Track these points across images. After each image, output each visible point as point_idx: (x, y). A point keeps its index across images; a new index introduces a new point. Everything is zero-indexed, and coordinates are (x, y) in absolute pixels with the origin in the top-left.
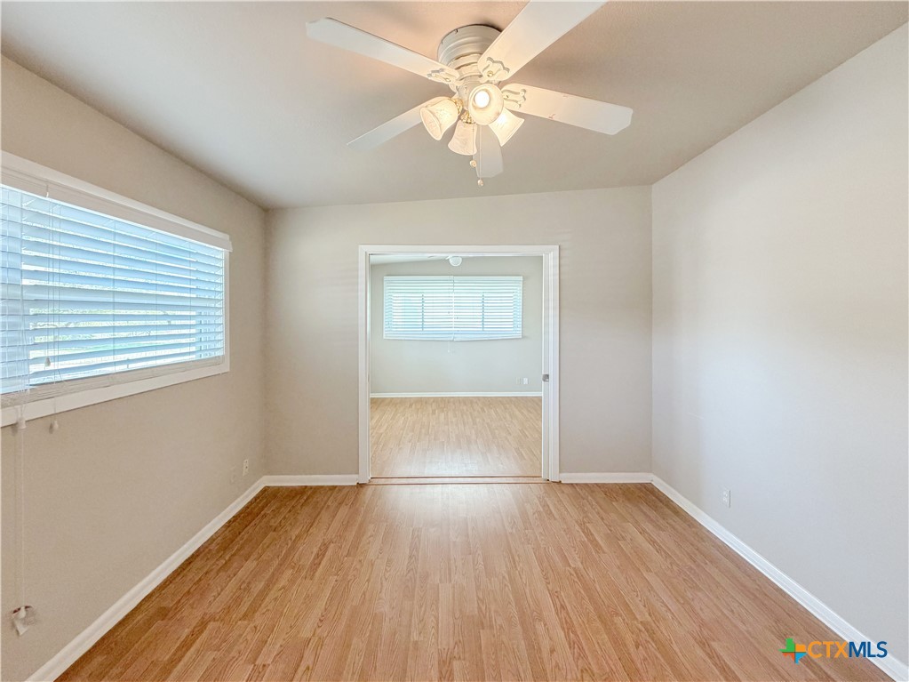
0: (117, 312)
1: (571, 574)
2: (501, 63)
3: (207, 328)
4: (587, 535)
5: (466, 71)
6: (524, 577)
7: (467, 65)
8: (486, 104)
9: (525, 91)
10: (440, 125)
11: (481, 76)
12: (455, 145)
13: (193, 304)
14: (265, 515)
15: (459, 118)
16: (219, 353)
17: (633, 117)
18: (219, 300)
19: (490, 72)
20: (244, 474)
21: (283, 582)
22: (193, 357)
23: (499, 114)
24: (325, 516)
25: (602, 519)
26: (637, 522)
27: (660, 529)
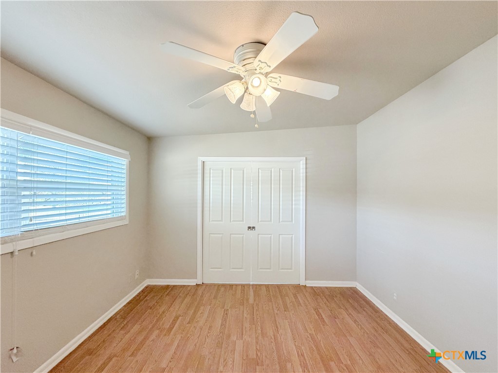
0: (68, 193)
1: (308, 337)
2: (266, 63)
3: (117, 201)
4: (318, 315)
5: (248, 67)
6: (282, 338)
7: (249, 64)
8: (258, 85)
9: (280, 77)
10: (234, 96)
11: (256, 70)
12: (244, 106)
13: (109, 188)
14: (146, 300)
15: (245, 92)
16: (123, 214)
17: (339, 91)
18: (123, 186)
19: (261, 68)
20: (136, 278)
21: (153, 337)
22: (110, 216)
23: (265, 90)
24: (178, 301)
25: (327, 306)
26: (346, 309)
27: (359, 312)
